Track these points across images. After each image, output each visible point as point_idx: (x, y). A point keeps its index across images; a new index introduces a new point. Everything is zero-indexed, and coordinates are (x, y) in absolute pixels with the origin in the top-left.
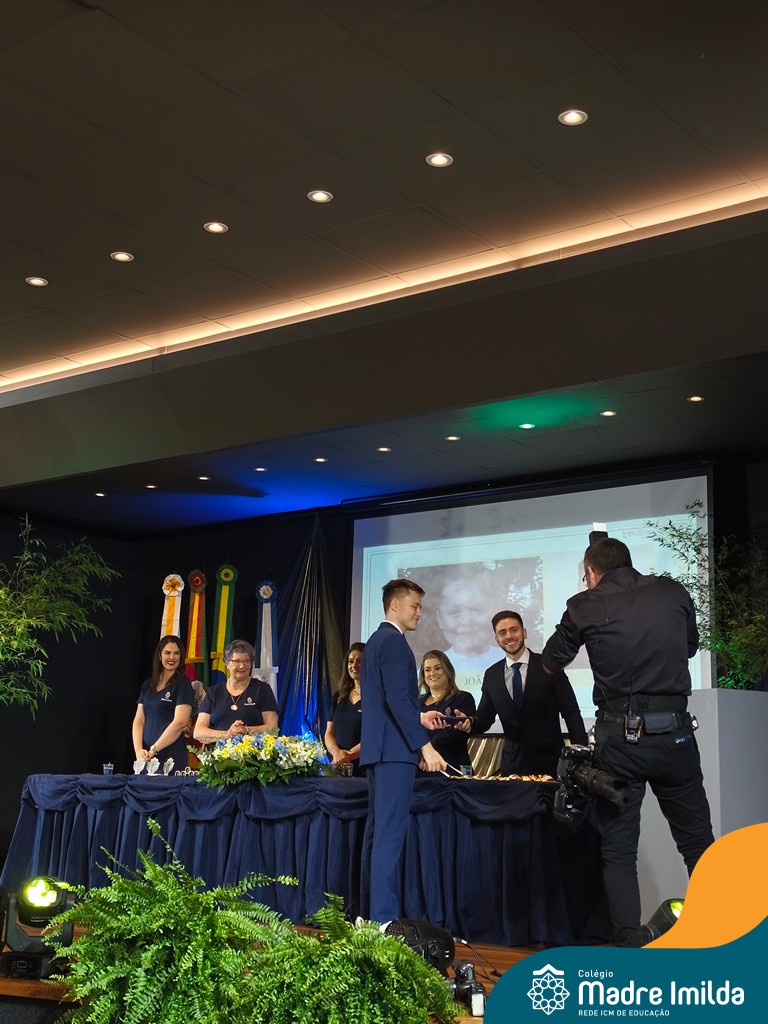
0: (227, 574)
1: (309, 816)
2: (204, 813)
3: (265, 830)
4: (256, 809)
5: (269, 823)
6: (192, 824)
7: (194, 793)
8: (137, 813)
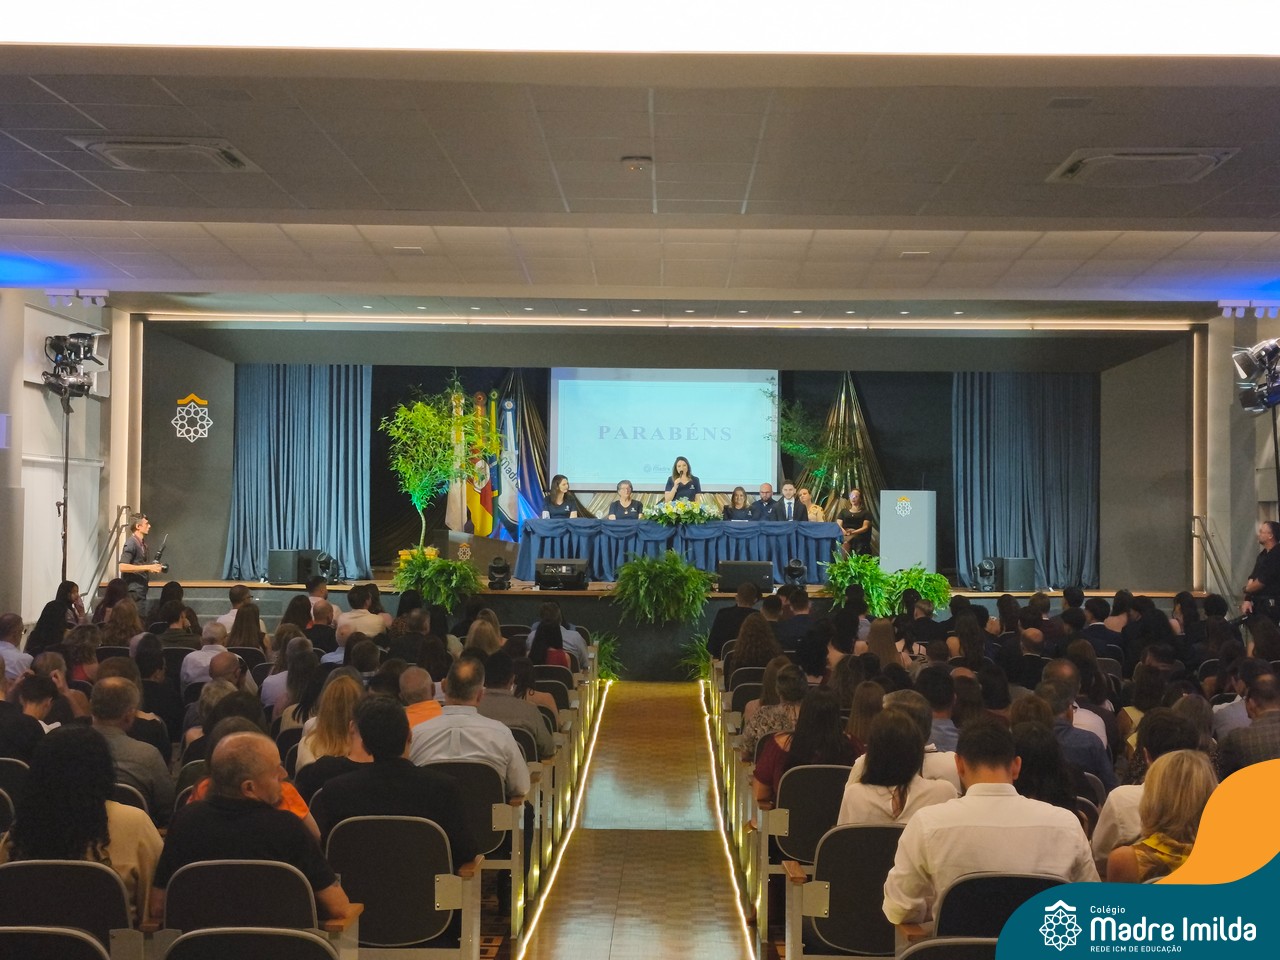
0: (495, 395)
1: (718, 538)
2: (655, 537)
3: (690, 544)
4: (688, 535)
5: (693, 541)
6: (646, 542)
7: (648, 528)
8: (609, 538)
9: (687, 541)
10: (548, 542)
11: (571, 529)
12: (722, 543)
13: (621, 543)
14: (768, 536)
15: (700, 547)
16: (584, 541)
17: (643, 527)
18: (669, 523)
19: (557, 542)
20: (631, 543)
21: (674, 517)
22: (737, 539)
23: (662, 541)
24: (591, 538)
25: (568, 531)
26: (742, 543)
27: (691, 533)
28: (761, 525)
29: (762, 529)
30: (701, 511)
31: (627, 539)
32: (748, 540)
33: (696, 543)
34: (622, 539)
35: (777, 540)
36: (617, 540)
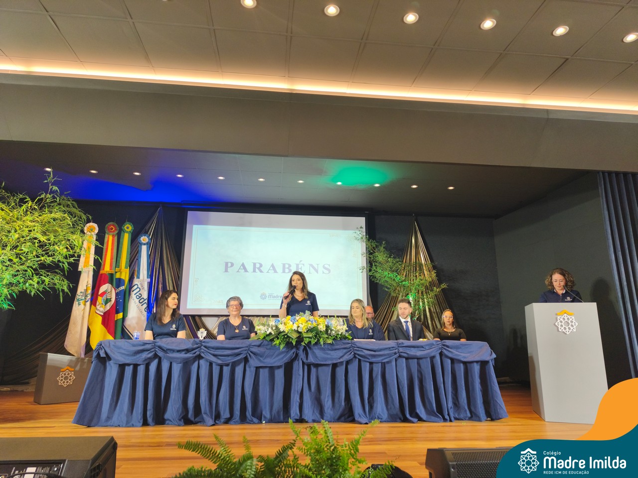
0: (128, 227)
1: (348, 363)
2: (270, 362)
3: (313, 370)
4: (311, 359)
5: (317, 366)
6: (257, 368)
7: (261, 350)
8: (211, 364)
9: (309, 366)
10: (129, 371)
11: (160, 354)
12: (353, 369)
13: (226, 370)
14: (407, 359)
15: (325, 375)
16: (177, 369)
17: (255, 350)
18: (289, 345)
19: (141, 370)
20: (239, 370)
21: (294, 336)
22: (371, 363)
23: (279, 367)
24: (186, 365)
25: (156, 356)
26: (377, 369)
27: (315, 356)
28: (399, 346)
29: (401, 350)
30: (327, 327)
31: (234, 365)
32: (384, 365)
33: (320, 368)
34: (227, 365)
35: (419, 364)
36: (221, 367)
